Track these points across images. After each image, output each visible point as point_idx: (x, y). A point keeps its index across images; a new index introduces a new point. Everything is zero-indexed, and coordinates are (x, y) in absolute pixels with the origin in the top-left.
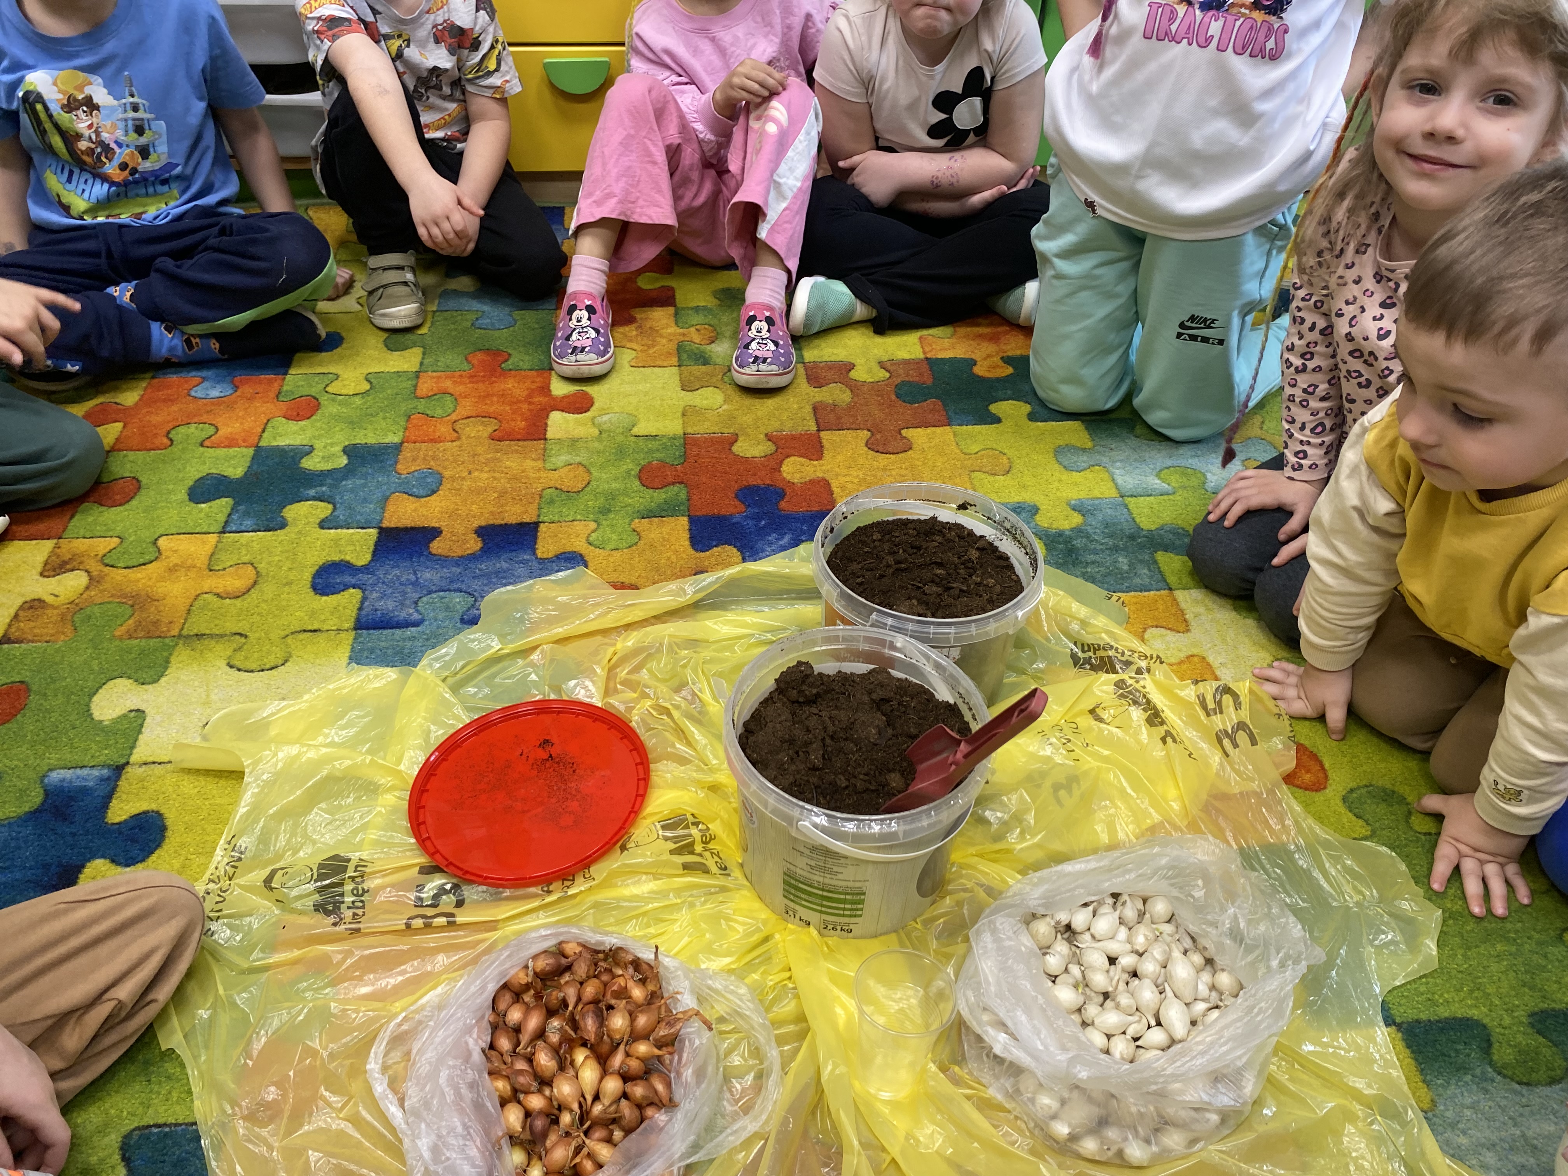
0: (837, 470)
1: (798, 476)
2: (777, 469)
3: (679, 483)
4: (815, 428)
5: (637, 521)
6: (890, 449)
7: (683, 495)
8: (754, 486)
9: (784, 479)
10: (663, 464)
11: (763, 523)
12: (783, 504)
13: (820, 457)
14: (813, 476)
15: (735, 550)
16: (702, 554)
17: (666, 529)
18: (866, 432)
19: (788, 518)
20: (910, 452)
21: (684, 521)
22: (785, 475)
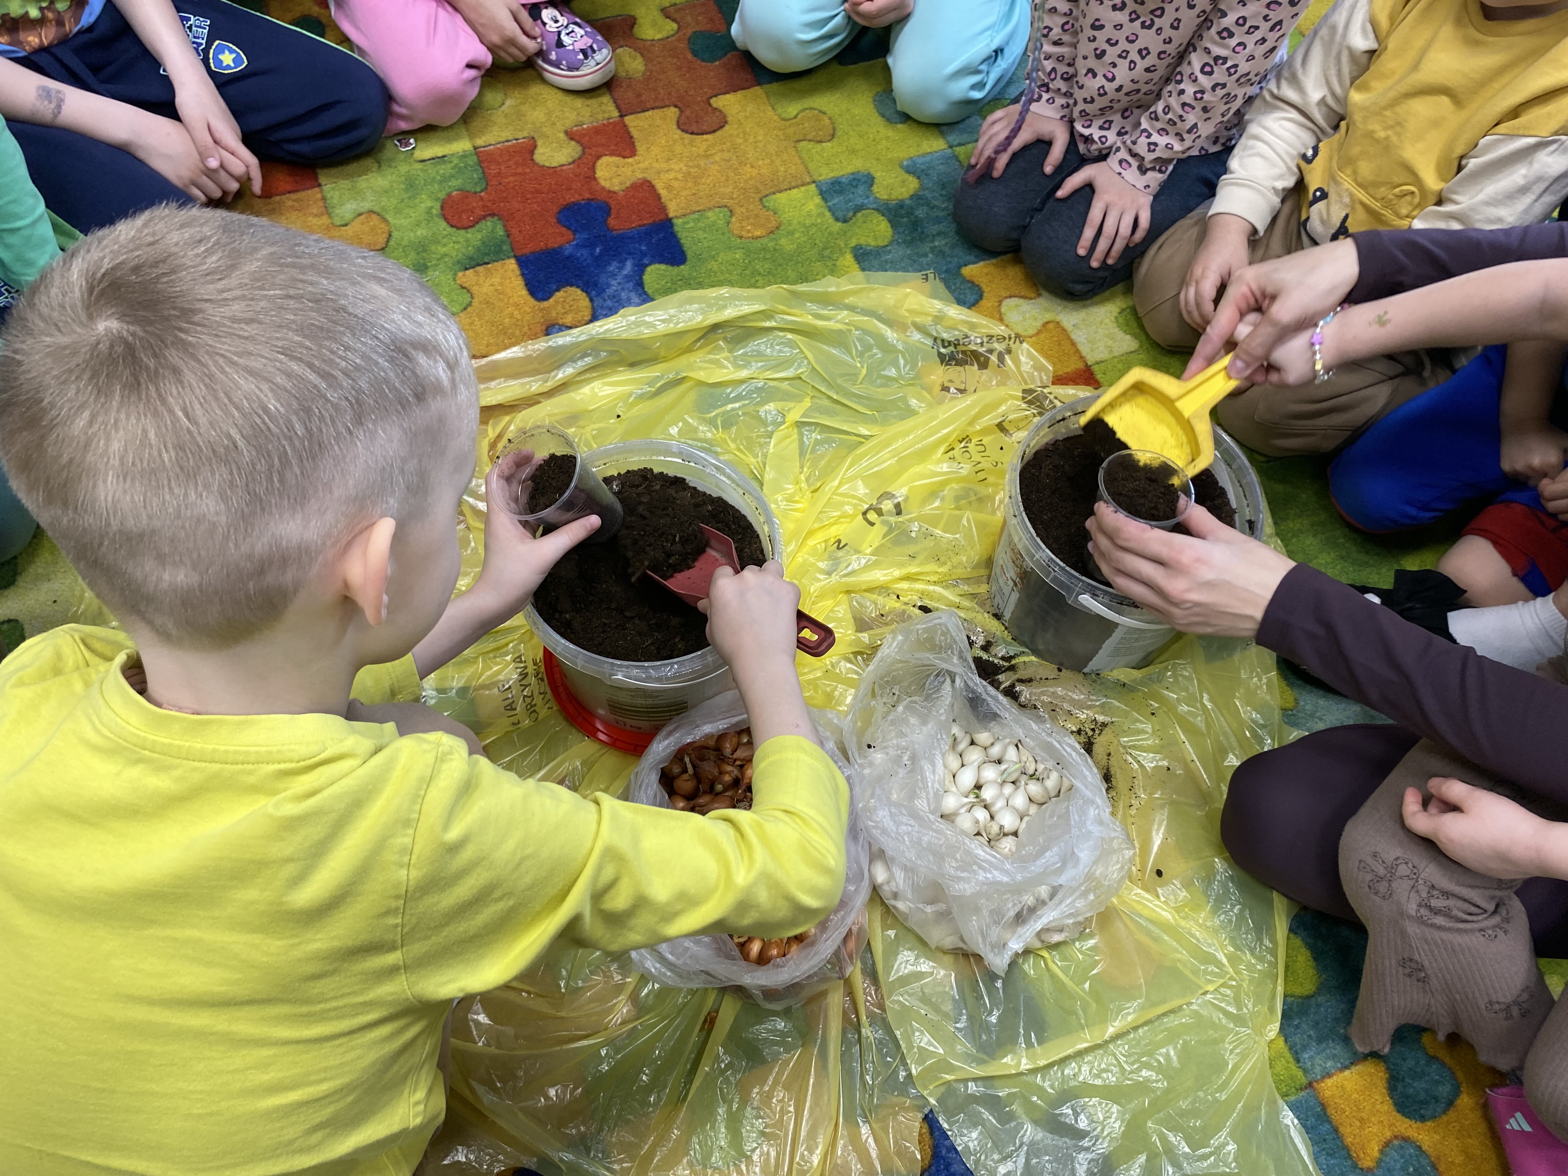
0: (656, 165)
1: (616, 181)
2: (591, 177)
3: (493, 215)
4: (616, 114)
5: (460, 274)
6: (705, 128)
7: (500, 231)
8: (574, 204)
9: (603, 188)
10: (465, 195)
11: (598, 250)
12: (612, 222)
13: (633, 153)
14: (633, 179)
15: (579, 292)
16: (545, 304)
17: (496, 280)
18: (673, 109)
19: (622, 238)
20: (727, 128)
21: (512, 265)
22: (603, 183)
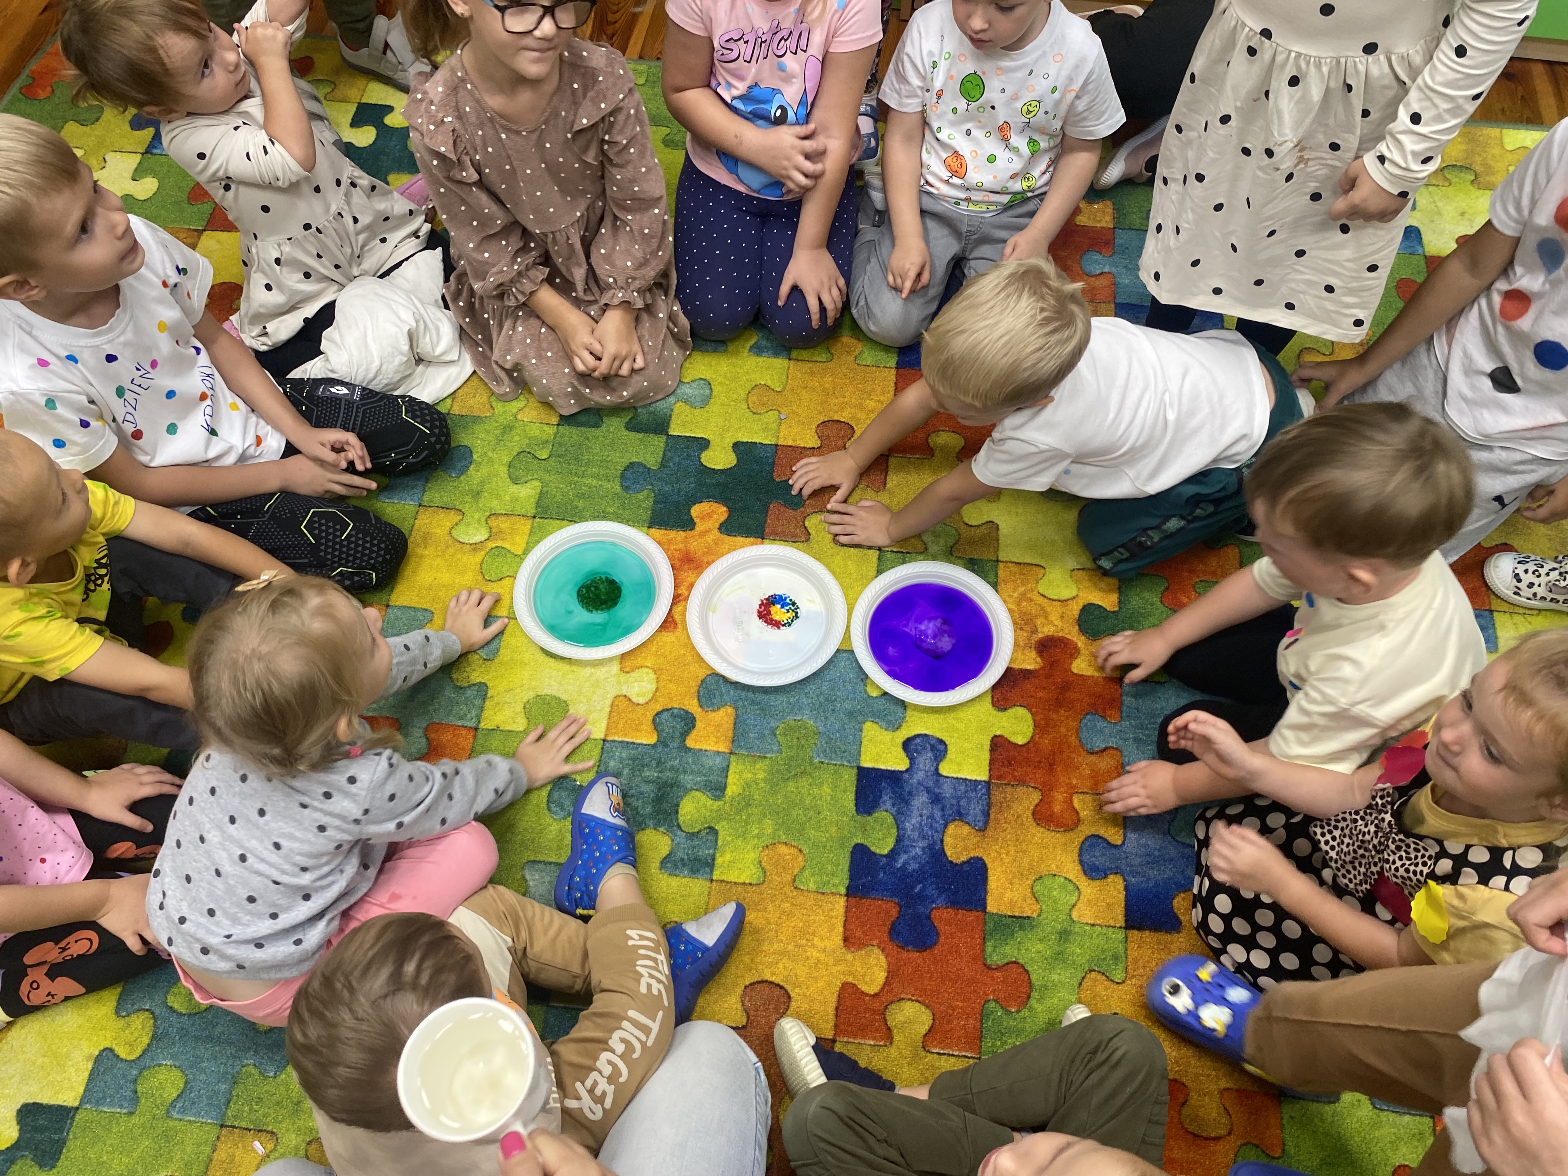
0: (830, 962)
2: (892, 974)
3: (989, 968)
5: (1035, 915)
6: (767, 991)
7: (989, 947)
8: (917, 950)
9: (886, 956)
11: (917, 889)
12: (895, 914)
13: (845, 986)
14: (857, 954)
16: (978, 854)
17: (1009, 896)
20: (747, 984)
21: (991, 905)
22: (884, 963)
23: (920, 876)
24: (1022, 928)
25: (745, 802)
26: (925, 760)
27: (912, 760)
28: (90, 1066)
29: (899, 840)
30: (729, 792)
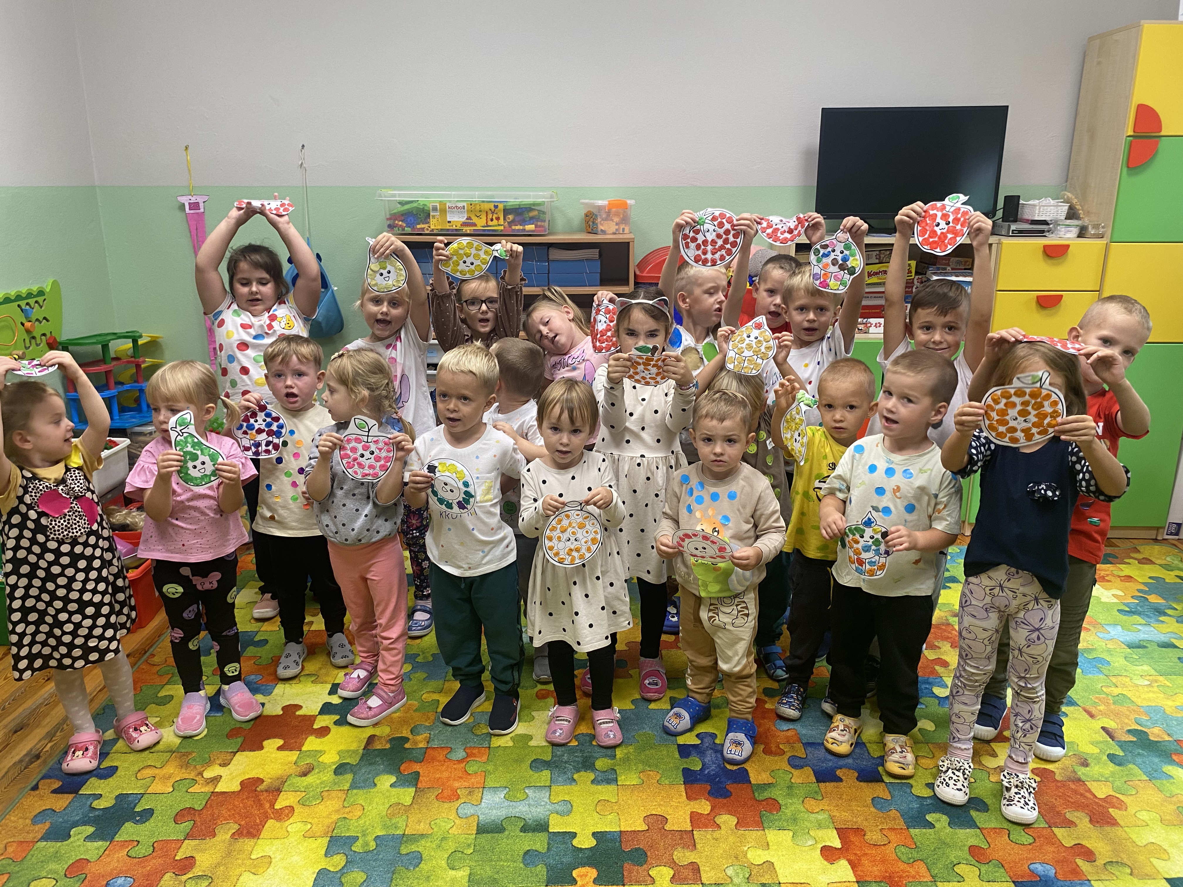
23: (716, 775)
24: (769, 787)
25: (626, 760)
26: (708, 741)
27: (702, 740)
28: (315, 876)
29: (703, 765)
30: (618, 757)
